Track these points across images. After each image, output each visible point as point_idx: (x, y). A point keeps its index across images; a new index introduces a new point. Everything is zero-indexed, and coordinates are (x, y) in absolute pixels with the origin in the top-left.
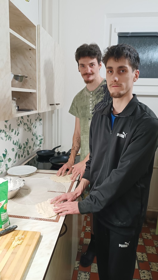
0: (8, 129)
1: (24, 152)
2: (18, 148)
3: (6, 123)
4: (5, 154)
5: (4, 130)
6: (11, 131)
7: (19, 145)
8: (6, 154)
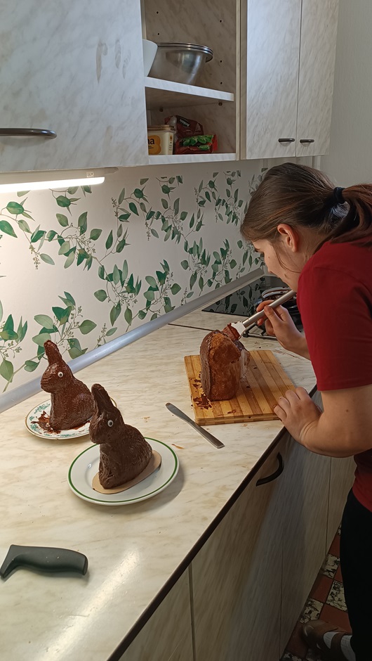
0: (171, 212)
1: (214, 274)
2: (199, 261)
3: (165, 196)
4: (163, 272)
5: (159, 214)
6: (179, 216)
7: (201, 254)
8: (166, 273)
